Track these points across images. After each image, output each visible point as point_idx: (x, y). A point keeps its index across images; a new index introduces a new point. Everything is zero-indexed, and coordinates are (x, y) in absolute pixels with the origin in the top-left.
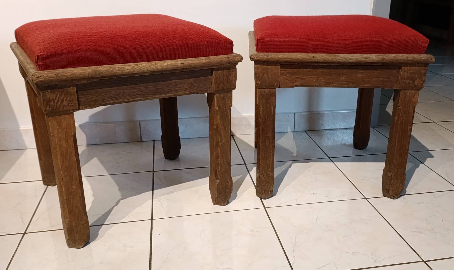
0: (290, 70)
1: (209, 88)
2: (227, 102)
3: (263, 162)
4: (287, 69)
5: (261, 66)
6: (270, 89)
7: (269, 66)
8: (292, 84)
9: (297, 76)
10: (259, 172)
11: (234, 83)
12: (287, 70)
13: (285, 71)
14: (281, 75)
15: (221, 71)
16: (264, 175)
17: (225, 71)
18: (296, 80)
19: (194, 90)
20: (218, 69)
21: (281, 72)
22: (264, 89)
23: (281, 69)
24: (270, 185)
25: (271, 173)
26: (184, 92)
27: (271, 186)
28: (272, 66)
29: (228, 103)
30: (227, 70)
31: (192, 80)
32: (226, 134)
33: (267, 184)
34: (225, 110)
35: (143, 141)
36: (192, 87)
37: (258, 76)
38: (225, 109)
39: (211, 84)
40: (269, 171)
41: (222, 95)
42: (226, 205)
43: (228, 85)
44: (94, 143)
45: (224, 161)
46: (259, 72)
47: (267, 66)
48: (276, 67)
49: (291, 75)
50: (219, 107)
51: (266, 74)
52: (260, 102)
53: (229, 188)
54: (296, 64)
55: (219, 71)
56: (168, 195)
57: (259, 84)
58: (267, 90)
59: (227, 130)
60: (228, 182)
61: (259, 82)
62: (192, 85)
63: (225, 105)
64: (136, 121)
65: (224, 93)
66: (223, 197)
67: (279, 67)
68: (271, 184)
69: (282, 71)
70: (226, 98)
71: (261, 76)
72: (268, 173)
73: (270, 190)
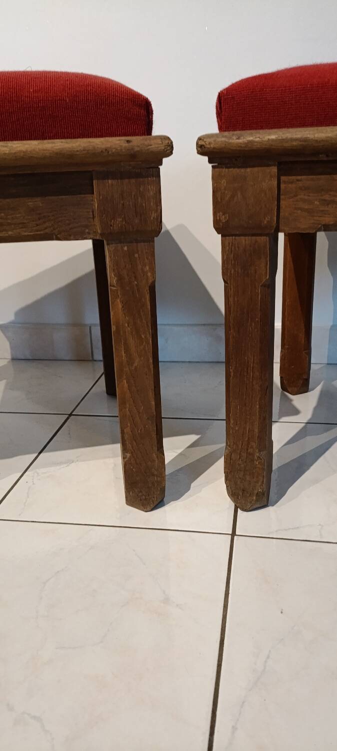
0: (305, 180)
1: (86, 226)
2: (140, 267)
3: (238, 423)
4: (299, 178)
5: (227, 170)
6: (253, 235)
7: (249, 170)
8: (312, 221)
9: (327, 197)
10: (229, 446)
11: (154, 215)
12: (298, 180)
13: (294, 183)
14: (282, 197)
15: (115, 182)
16: (240, 454)
17: (127, 181)
18: (326, 209)
19: (46, 228)
20: (105, 176)
21: (282, 186)
22: (236, 235)
23: (283, 178)
24: (255, 480)
25: (257, 451)
26: (18, 230)
27: (257, 482)
28: (256, 169)
29: (142, 269)
30: (133, 181)
31: (38, 202)
32: (142, 347)
33: (248, 478)
34: (135, 288)
35: (95, 361)
36: (39, 219)
37: (220, 200)
38: (136, 285)
39: (92, 216)
40: (252, 447)
41: (126, 248)
42: (152, 510)
43: (137, 221)
44: (23, 358)
45: (141, 411)
46: (223, 188)
47: (243, 170)
48: (267, 170)
49: (311, 194)
50: (120, 278)
51: (239, 194)
52: (229, 271)
53: (156, 473)
54: (323, 157)
55: (110, 181)
56: (58, 467)
57: (224, 221)
58: (245, 240)
59: (143, 336)
60: (154, 461)
61: (223, 217)
62: (40, 214)
63: (134, 273)
64: (85, 325)
65: (131, 242)
66: (141, 492)
67: (274, 170)
68: (257, 477)
69: (285, 182)
70: (136, 255)
71: (227, 199)
72: (250, 450)
73: (256, 492)
